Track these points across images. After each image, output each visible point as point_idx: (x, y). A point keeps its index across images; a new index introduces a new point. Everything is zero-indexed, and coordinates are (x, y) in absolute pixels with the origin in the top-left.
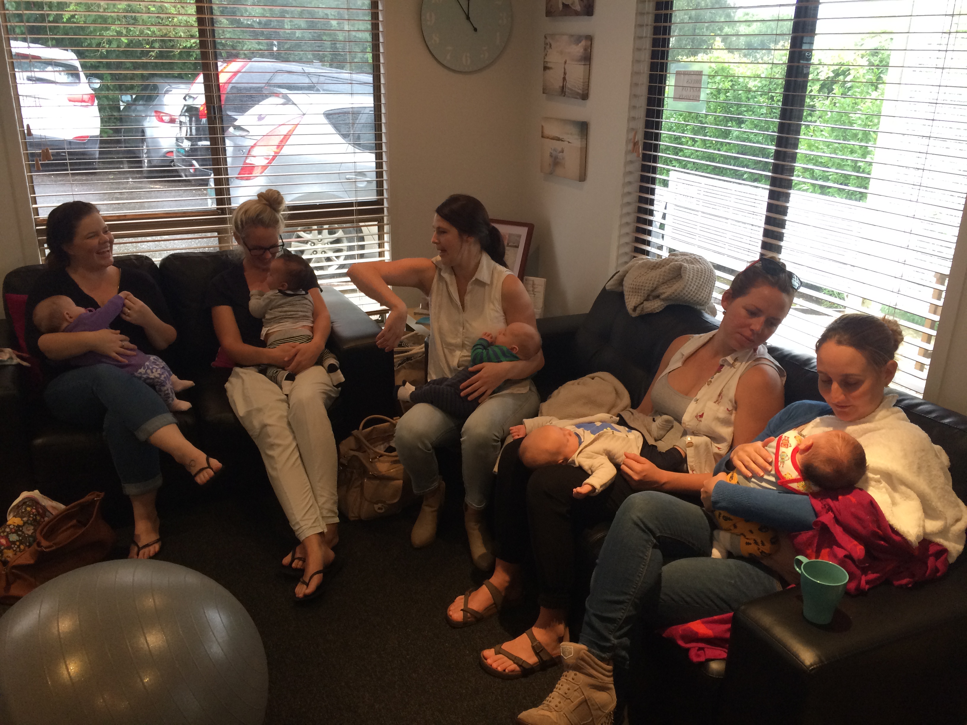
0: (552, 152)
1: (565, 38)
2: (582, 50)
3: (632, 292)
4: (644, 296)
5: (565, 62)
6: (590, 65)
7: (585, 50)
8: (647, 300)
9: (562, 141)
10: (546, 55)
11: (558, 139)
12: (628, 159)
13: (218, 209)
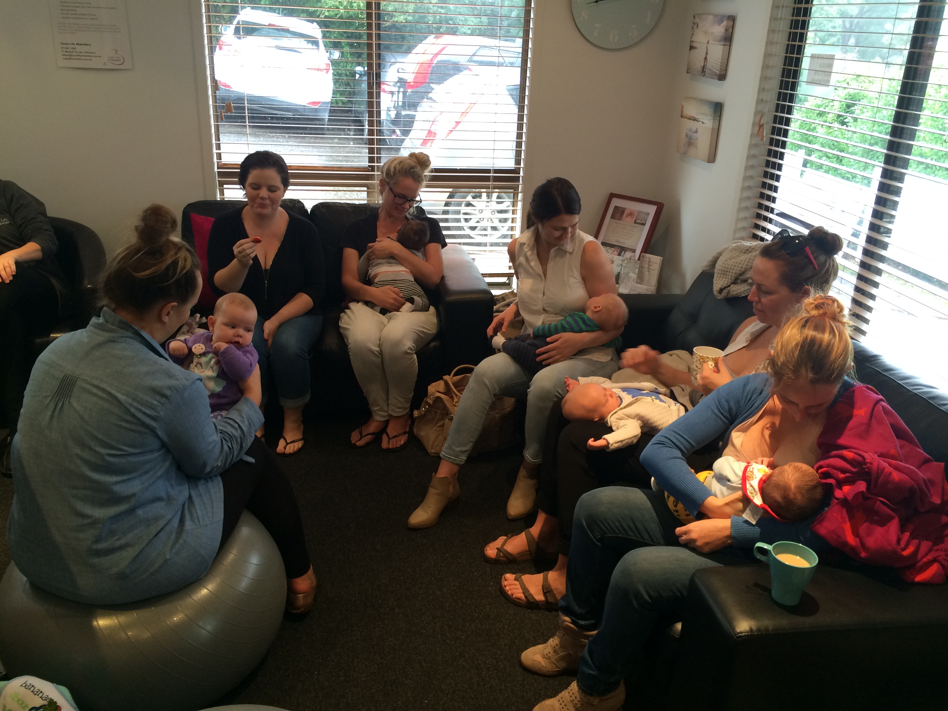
0: (688, 132)
1: (711, 17)
2: (723, 30)
3: (721, 274)
4: (731, 279)
5: (708, 42)
6: (730, 46)
7: (726, 30)
8: (735, 282)
9: (698, 121)
10: (693, 34)
11: (695, 120)
12: (754, 142)
13: (369, 166)
